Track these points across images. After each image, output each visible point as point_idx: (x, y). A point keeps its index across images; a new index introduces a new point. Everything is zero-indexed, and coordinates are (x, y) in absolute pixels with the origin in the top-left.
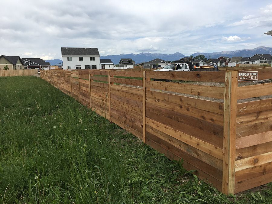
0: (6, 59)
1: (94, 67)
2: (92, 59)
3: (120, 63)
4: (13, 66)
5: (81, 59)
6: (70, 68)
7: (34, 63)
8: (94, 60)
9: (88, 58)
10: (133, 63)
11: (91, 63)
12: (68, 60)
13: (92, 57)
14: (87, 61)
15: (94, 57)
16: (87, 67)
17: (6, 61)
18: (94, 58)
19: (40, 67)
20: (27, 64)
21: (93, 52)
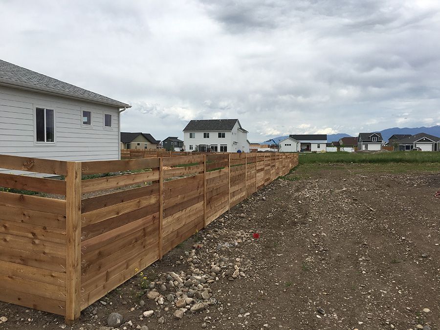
1: (224, 148)
2: (221, 136)
5: (206, 136)
6: (192, 148)
8: (224, 137)
9: (217, 134)
10: (381, 141)
11: (220, 142)
12: (191, 137)
13: (222, 132)
15: (224, 132)
16: (214, 148)
18: (225, 134)
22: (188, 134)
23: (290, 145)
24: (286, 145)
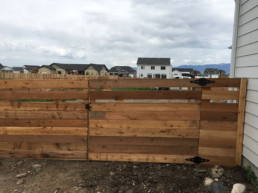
0: (93, 67)
1: (164, 76)
2: (163, 68)
3: (205, 72)
4: (98, 72)
5: (153, 68)
6: (143, 75)
7: (123, 70)
9: (160, 67)
10: (219, 73)
11: (161, 72)
12: (142, 68)
13: (163, 66)
14: (158, 70)
16: (158, 76)
17: (93, 69)
18: (165, 67)
19: (127, 73)
20: (118, 71)
21: (164, 62)
22: (140, 67)
23: (177, 74)
24: (174, 74)
